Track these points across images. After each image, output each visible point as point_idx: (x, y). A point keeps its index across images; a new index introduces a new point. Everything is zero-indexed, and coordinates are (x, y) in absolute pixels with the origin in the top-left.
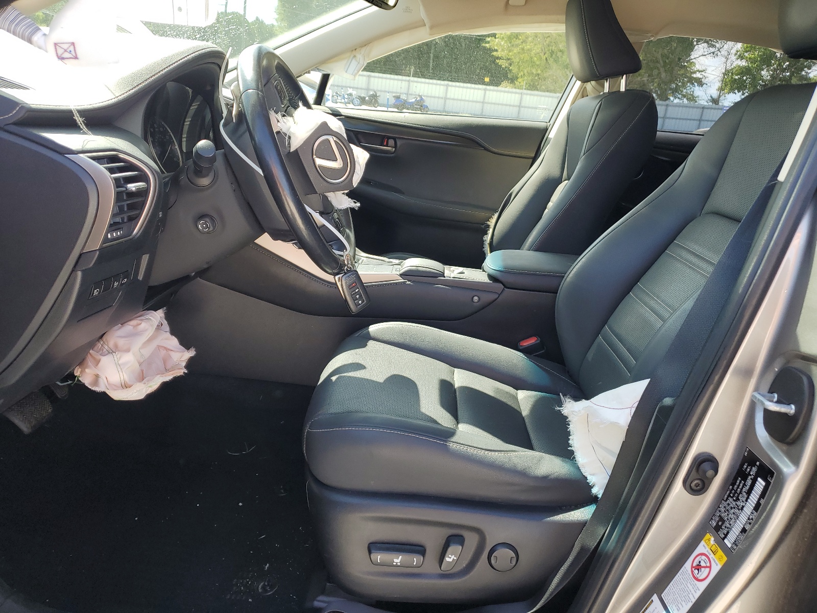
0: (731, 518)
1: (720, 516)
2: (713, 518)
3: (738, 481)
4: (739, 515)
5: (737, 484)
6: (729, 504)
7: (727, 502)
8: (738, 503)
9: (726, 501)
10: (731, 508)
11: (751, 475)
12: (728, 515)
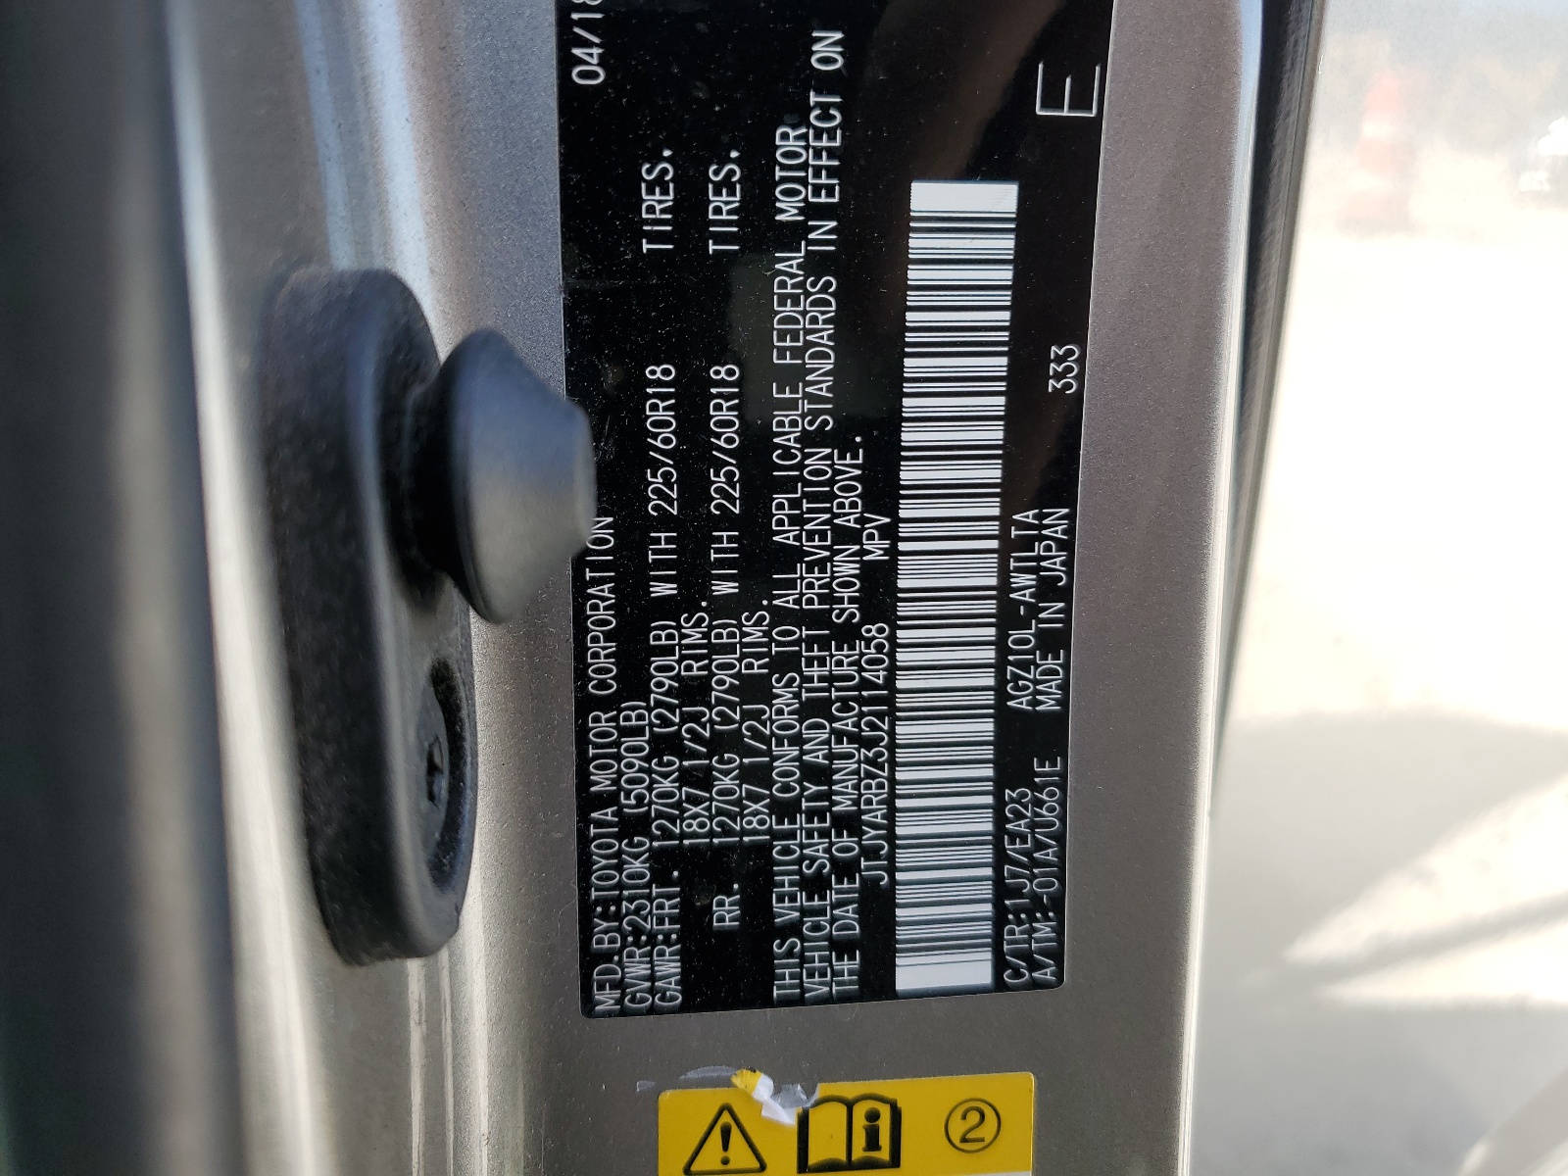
0: (814, 773)
1: (662, 864)
2: (602, 942)
3: (659, 413)
4: (878, 675)
5: (664, 438)
6: (693, 691)
7: (661, 682)
8: (803, 589)
9: (634, 683)
10: (755, 690)
11: (793, 235)
12: (759, 775)
